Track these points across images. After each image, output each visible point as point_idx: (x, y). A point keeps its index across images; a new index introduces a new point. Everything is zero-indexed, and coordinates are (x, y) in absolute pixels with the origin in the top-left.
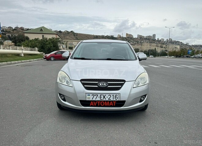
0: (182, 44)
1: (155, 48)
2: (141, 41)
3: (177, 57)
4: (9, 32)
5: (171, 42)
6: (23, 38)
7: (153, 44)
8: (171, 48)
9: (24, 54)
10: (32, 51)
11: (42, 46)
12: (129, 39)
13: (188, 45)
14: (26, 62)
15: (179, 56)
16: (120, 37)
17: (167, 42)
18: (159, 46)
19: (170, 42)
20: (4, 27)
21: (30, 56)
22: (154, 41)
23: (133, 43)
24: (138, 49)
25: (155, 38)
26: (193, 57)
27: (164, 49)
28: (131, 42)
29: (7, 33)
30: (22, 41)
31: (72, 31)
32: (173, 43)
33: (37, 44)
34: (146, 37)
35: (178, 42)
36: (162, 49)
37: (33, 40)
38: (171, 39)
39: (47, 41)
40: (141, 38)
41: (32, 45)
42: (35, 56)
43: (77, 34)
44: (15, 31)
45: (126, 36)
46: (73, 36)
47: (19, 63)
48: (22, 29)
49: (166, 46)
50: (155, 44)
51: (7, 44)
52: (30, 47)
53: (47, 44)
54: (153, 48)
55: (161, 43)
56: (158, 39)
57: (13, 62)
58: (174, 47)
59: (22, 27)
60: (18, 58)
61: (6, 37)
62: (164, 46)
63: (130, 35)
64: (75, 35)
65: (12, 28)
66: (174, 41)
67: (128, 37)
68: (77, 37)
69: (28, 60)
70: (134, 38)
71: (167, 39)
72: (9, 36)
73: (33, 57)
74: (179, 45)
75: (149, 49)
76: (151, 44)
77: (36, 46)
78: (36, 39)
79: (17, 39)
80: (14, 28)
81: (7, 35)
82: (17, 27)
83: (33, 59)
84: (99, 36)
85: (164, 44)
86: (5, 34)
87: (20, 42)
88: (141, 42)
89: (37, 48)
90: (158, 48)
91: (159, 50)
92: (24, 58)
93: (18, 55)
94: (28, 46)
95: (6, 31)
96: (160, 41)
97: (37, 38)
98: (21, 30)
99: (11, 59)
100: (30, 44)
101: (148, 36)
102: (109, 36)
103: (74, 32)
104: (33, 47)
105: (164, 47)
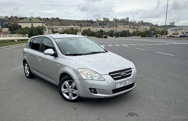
0: (152, 25)
1: (128, 30)
2: (117, 23)
3: (142, 37)
4: (6, 21)
5: (143, 23)
6: (17, 26)
7: (126, 26)
8: (142, 29)
9: (17, 40)
10: (24, 37)
11: (31, 33)
12: (106, 22)
13: (157, 26)
14: (18, 46)
15: (145, 36)
16: (98, 21)
17: (139, 24)
18: (132, 27)
19: (141, 24)
20: (2, 17)
21: (22, 41)
22: (127, 23)
23: (109, 25)
24: (113, 31)
25: (128, 20)
26: (154, 36)
27: (136, 30)
28: (108, 25)
29: (4, 21)
30: (16, 29)
31: (57, 18)
32: (144, 24)
33: (27, 31)
34: (121, 20)
35: (148, 23)
36: (134, 30)
37: (24, 28)
38: (143, 21)
39: (34, 29)
40: (116, 21)
41: (23, 32)
42: (25, 41)
43: (62, 20)
44: (10, 20)
45: (104, 20)
46: (58, 22)
47: (13, 46)
48: (16, 17)
49: (138, 27)
50: (129, 26)
51: (5, 31)
52: (22, 34)
53: (34, 31)
54: (126, 29)
55: (133, 25)
56: (131, 21)
57: (10, 46)
58: (144, 28)
59: (16, 16)
60: (13, 43)
61: (3, 25)
62: (136, 27)
63: (107, 19)
64: (60, 21)
65: (8, 17)
66: (145, 23)
67: (105, 21)
68: (62, 22)
69: (20, 44)
70: (110, 21)
71: (139, 21)
72: (6, 24)
73: (24, 41)
74: (149, 26)
75: (122, 30)
76: (125, 26)
77: (26, 33)
78: (27, 28)
79: (12, 27)
80: (9, 17)
81: (4, 23)
82: (12, 17)
83: (24, 43)
84: (80, 21)
85: (136, 25)
86: (3, 23)
87: (14, 30)
88: (116, 25)
89: (27, 35)
90: (131, 29)
91: (131, 31)
92: (17, 42)
93: (13, 41)
94: (20, 33)
95: (3, 20)
96: (133, 23)
97: (27, 26)
98: (15, 19)
99: (9, 44)
100: (22, 32)
101: (122, 19)
102: (89, 21)
103: (59, 19)
104: (25, 34)
105: (136, 29)
